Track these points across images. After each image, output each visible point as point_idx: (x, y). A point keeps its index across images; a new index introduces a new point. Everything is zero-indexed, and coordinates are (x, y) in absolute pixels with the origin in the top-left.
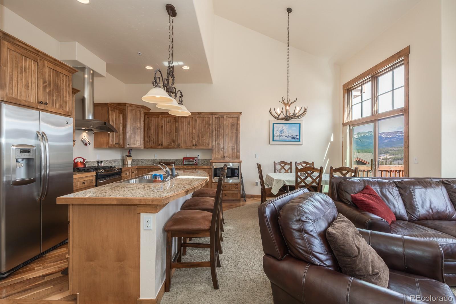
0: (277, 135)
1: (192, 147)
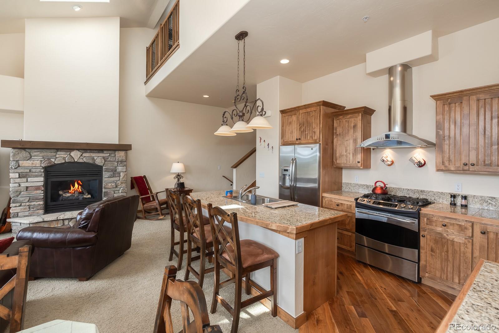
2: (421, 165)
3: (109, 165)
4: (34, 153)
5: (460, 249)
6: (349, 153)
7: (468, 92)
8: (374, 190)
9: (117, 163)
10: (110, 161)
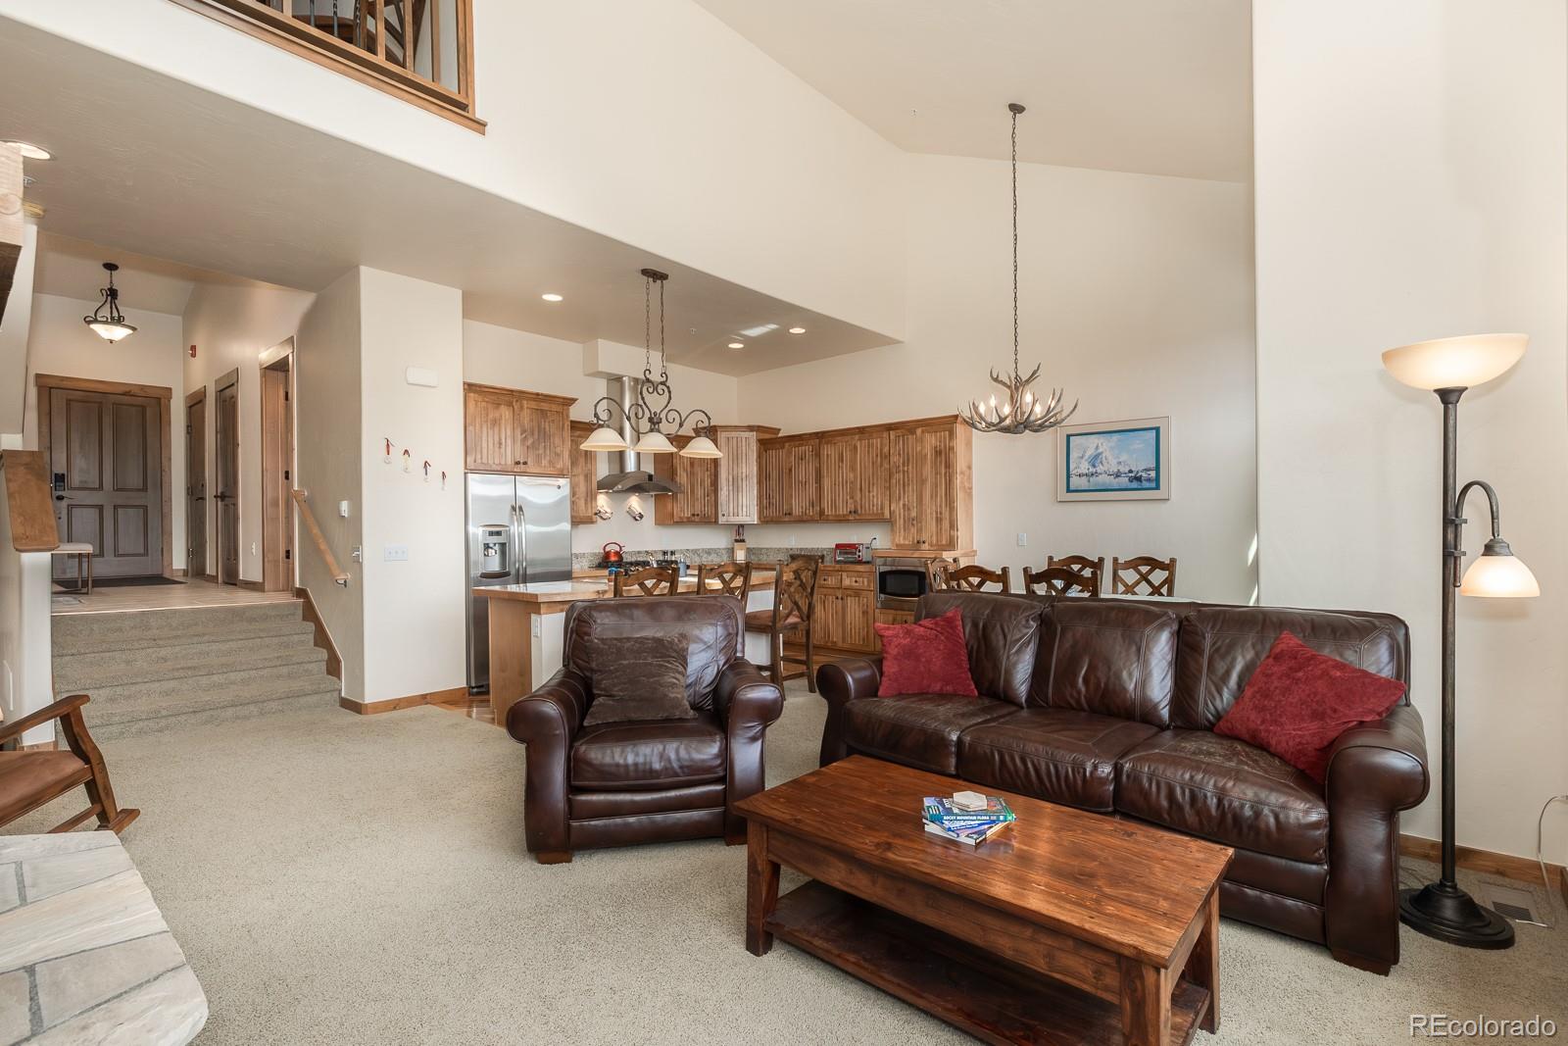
0: (1080, 471)
1: (847, 518)
6: (579, 499)
8: (603, 558)
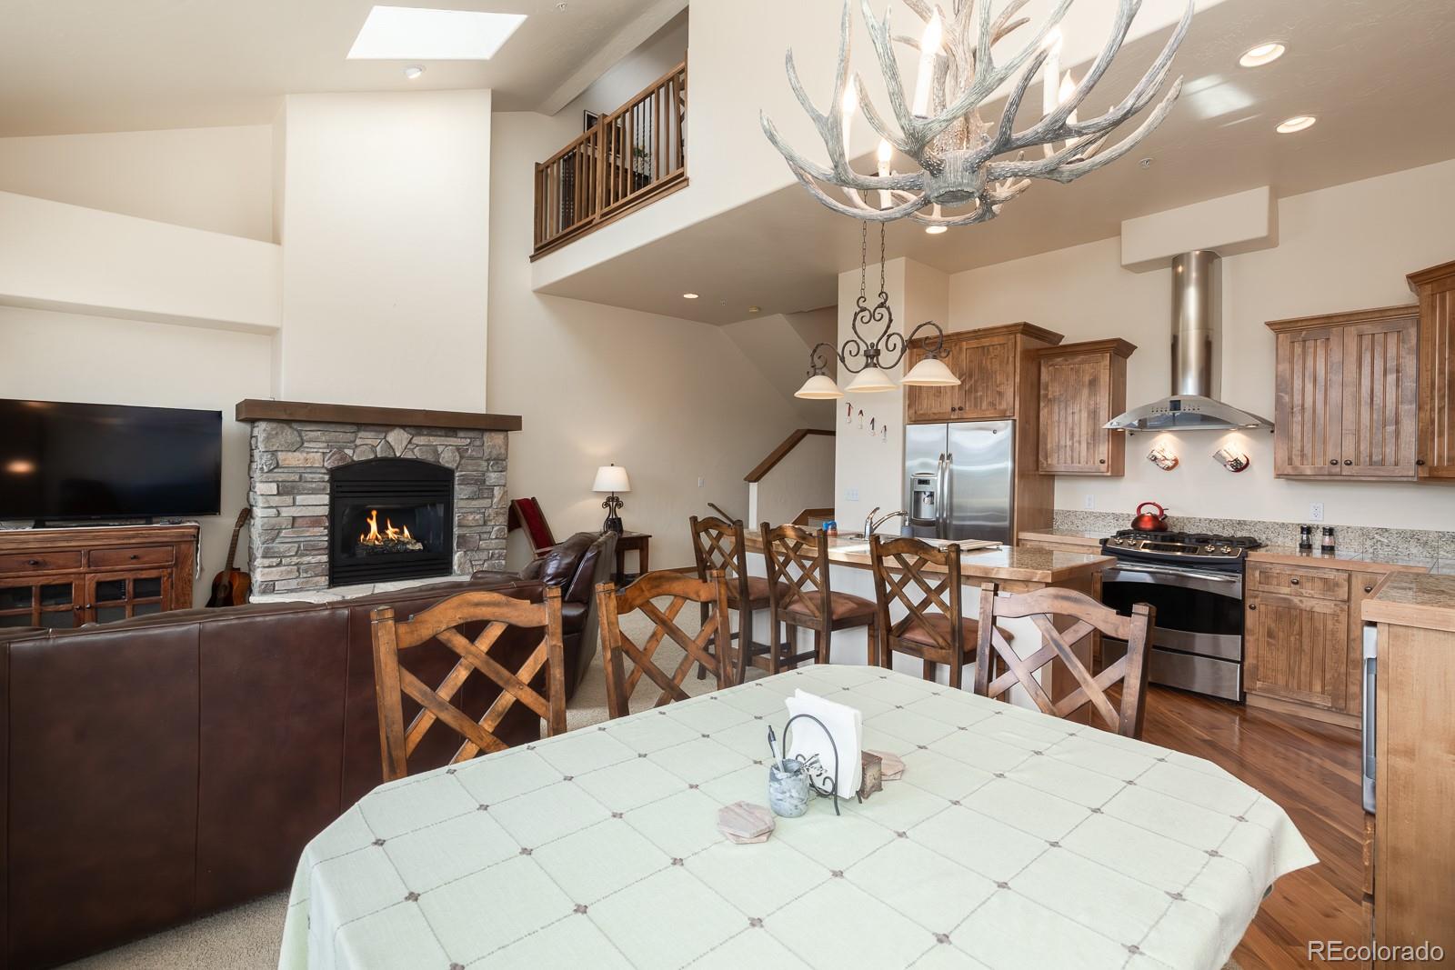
2: (1239, 467)
3: (470, 468)
4: (311, 433)
5: (1325, 626)
6: (1080, 442)
7: (1341, 319)
8: (1136, 523)
9: (486, 464)
10: (471, 458)
